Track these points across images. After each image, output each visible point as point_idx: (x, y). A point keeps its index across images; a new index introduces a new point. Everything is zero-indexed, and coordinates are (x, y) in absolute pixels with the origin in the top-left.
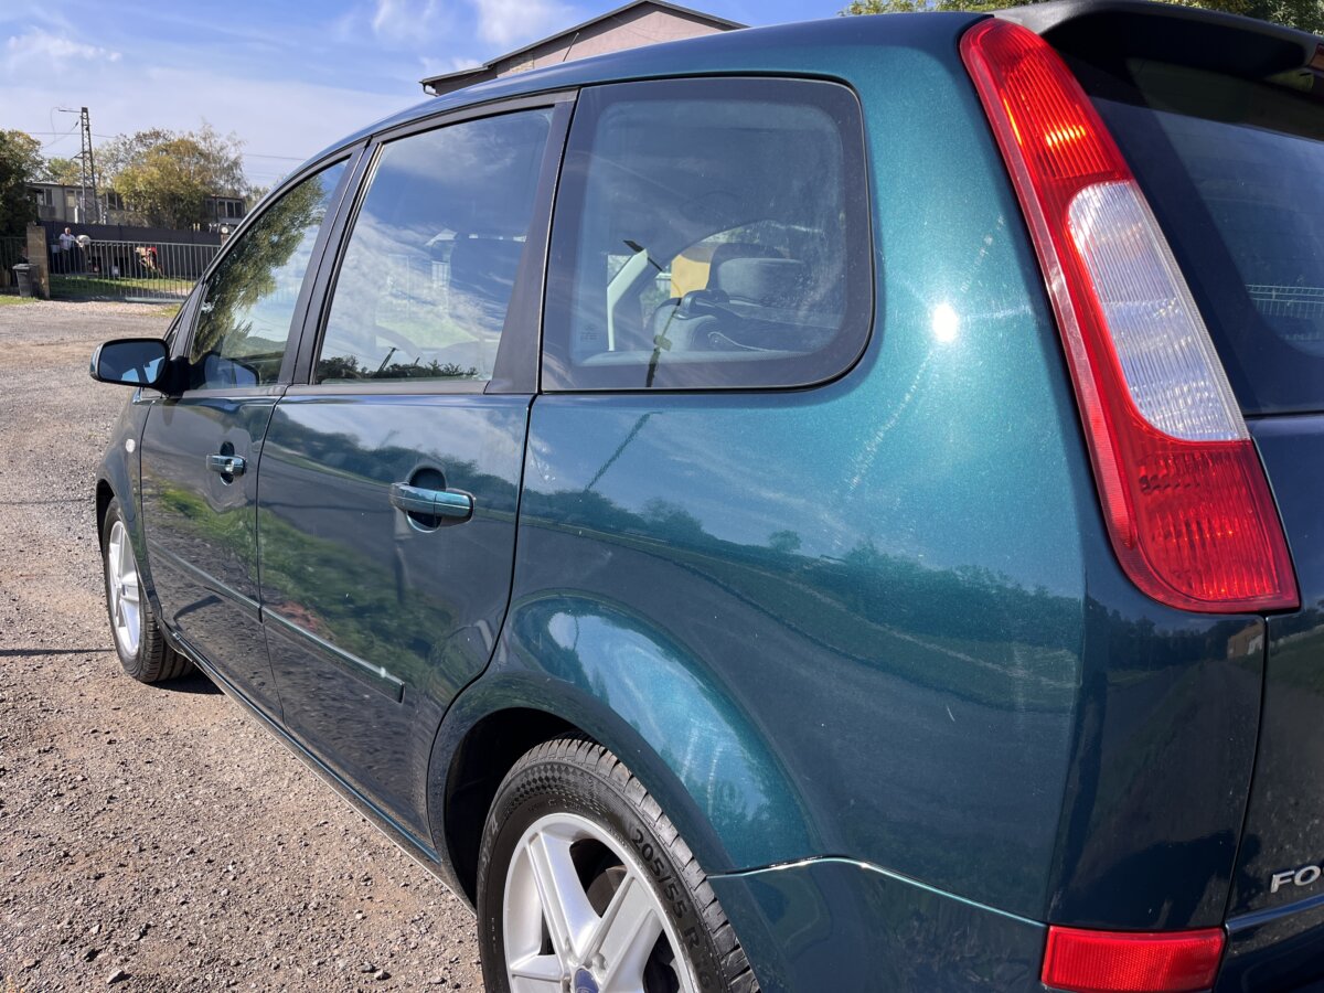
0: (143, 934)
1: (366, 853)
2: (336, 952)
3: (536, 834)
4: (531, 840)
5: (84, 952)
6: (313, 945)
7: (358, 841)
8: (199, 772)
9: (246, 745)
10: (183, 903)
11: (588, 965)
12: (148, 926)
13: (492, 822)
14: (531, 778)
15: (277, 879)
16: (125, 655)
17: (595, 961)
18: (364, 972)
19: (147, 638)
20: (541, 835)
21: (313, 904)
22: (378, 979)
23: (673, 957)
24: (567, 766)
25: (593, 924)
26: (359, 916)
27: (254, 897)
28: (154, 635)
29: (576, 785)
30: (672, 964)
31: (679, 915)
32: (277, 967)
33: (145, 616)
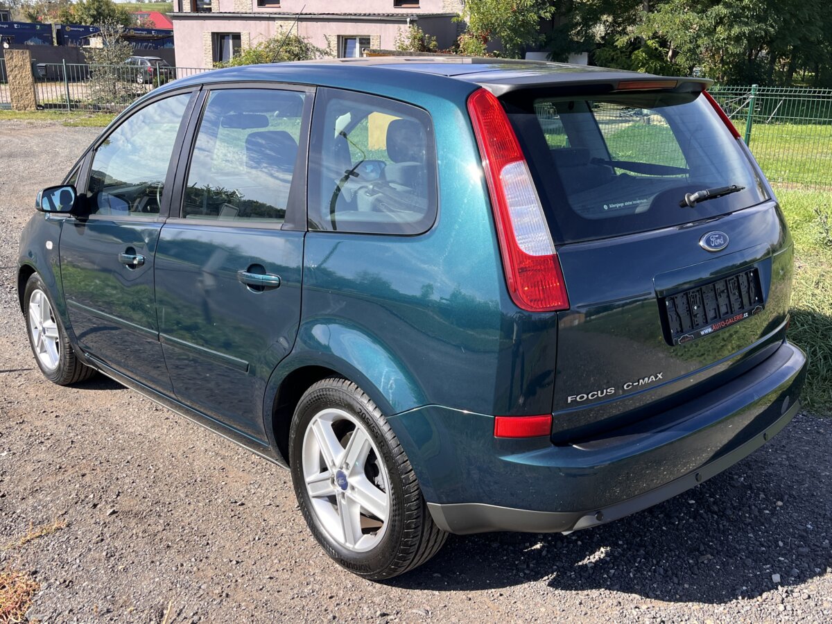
0: (118, 496)
1: (219, 459)
2: (216, 497)
3: (316, 420)
4: (314, 424)
5: (91, 505)
6: (204, 495)
7: (213, 453)
8: (115, 429)
9: (135, 414)
10: (133, 482)
11: (341, 468)
12: (119, 492)
13: (295, 418)
14: (313, 396)
15: (177, 471)
16: (47, 370)
17: (344, 466)
18: (232, 503)
19: (65, 358)
20: (319, 420)
21: (199, 479)
22: (239, 505)
23: (376, 458)
24: (329, 389)
25: (343, 452)
26: (223, 483)
27: (168, 479)
28: (70, 356)
29: (333, 395)
30: (376, 462)
31: (377, 437)
32: (189, 504)
33: (64, 345)
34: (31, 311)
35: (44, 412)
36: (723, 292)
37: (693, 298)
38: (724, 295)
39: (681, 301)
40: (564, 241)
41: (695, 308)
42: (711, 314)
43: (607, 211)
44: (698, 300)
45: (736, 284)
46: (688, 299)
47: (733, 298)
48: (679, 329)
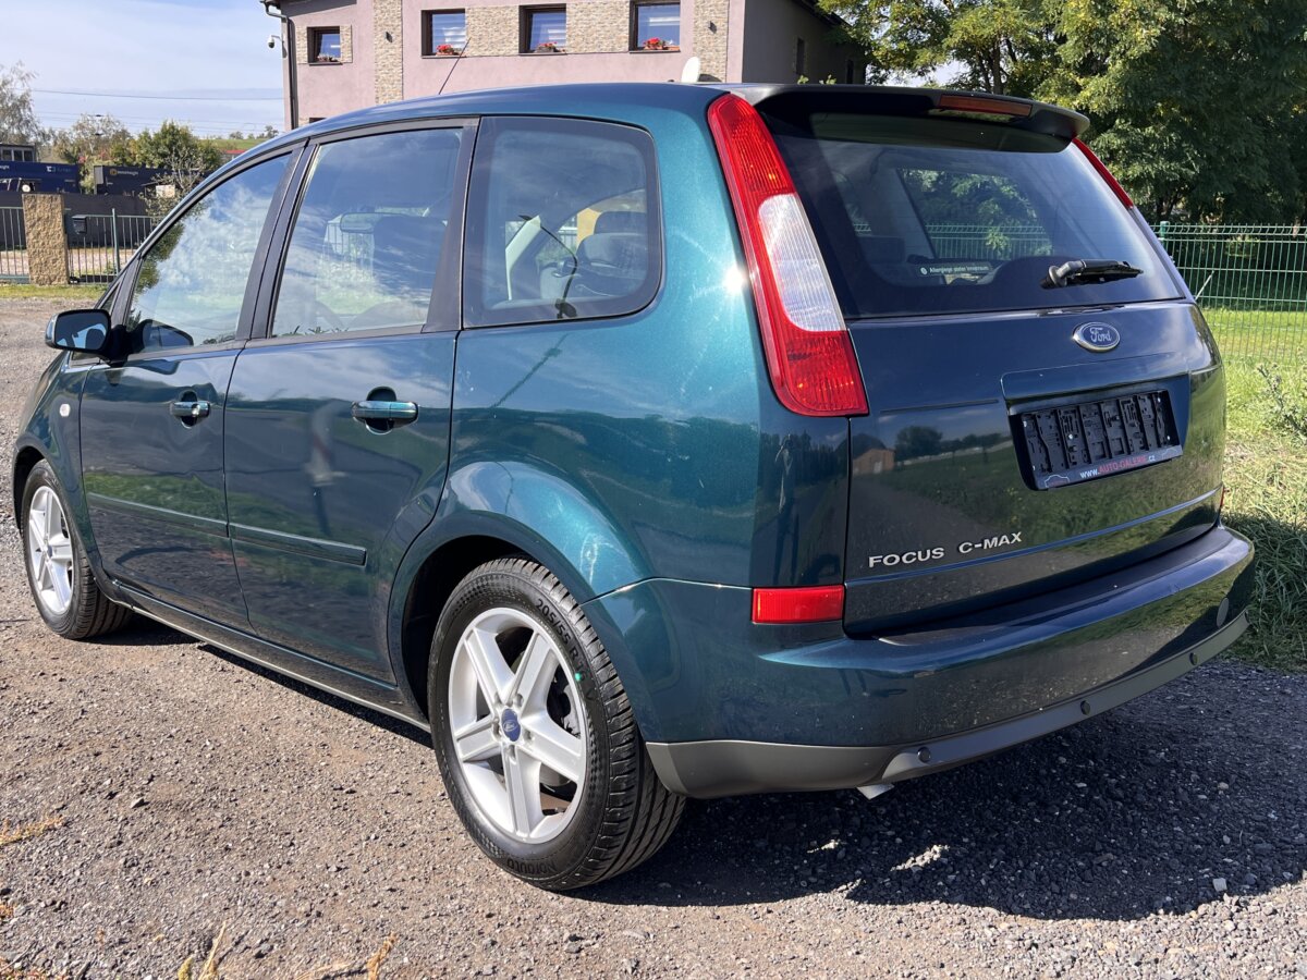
0: (150, 780)
2: (310, 782)
3: (472, 631)
4: (468, 637)
5: (105, 794)
6: (291, 780)
10: (177, 763)
11: (510, 704)
12: (153, 776)
13: (439, 633)
14: (467, 591)
15: (249, 748)
16: (51, 616)
17: (515, 700)
18: (335, 789)
19: (81, 592)
20: (475, 630)
21: (284, 758)
22: (347, 792)
23: (567, 683)
24: (492, 575)
25: (513, 678)
26: (323, 764)
27: (234, 758)
28: (88, 589)
29: (498, 585)
30: (566, 691)
31: (566, 643)
32: (265, 791)
33: (80, 571)
34: (31, 522)
35: (42, 674)
36: (1114, 419)
37: (1067, 421)
38: (1116, 424)
39: (1046, 424)
40: (859, 313)
41: (1071, 437)
42: (1095, 451)
43: (924, 277)
44: (1075, 428)
45: (1135, 411)
46: (1057, 422)
47: (1130, 432)
48: (1045, 467)
